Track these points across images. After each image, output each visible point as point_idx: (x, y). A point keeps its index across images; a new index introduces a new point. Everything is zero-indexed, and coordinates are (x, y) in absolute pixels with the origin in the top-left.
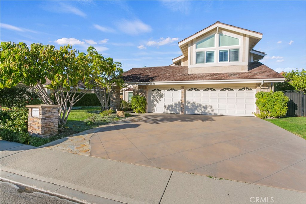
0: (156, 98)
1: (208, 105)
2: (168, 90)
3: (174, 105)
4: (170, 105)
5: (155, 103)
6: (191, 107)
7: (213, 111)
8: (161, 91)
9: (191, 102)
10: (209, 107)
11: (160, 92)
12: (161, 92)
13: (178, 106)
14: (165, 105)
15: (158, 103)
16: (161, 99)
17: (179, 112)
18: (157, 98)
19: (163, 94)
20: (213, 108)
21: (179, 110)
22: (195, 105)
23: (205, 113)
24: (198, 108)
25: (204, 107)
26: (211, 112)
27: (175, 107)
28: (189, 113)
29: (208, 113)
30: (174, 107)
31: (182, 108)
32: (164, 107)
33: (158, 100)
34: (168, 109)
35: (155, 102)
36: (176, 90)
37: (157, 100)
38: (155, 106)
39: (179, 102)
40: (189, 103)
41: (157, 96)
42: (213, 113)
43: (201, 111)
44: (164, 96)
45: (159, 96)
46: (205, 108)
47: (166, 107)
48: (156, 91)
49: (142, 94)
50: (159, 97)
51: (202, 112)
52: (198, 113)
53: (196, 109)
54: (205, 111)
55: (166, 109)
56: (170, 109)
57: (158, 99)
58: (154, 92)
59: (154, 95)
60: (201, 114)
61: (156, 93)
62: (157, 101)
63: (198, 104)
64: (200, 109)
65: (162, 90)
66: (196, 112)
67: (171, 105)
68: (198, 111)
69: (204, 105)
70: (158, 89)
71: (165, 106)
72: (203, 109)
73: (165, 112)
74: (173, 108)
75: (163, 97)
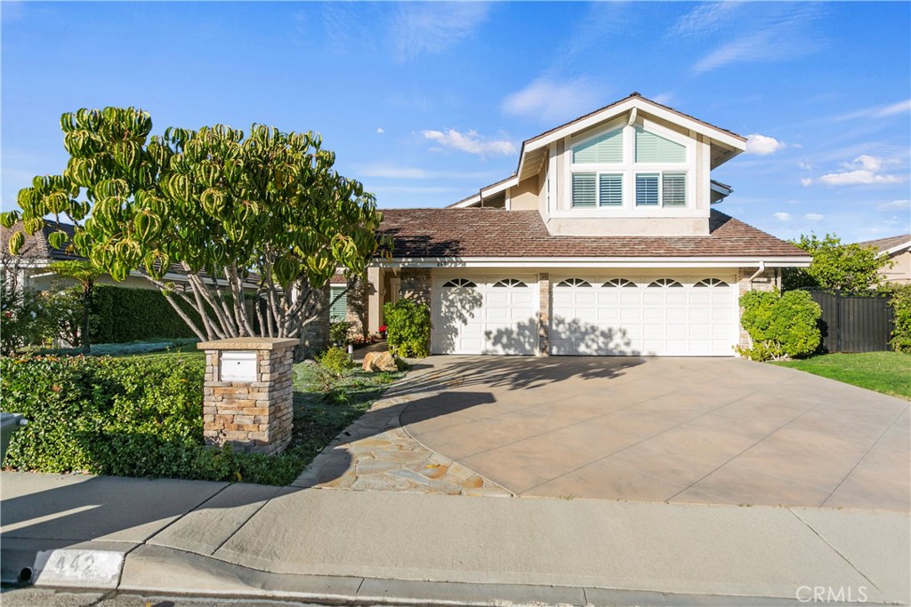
0: (460, 307)
1: (615, 328)
2: (498, 285)
3: (515, 328)
4: (503, 330)
5: (457, 324)
6: (568, 333)
7: (628, 344)
8: (475, 286)
9: (568, 320)
10: (619, 334)
11: (473, 291)
12: (475, 288)
13: (527, 333)
14: (488, 330)
15: (466, 324)
16: (476, 311)
17: (532, 350)
18: (463, 307)
19: (481, 297)
20: (628, 336)
21: (530, 344)
22: (579, 327)
23: (607, 350)
24: (587, 338)
25: (603, 334)
26: (624, 348)
27: (519, 334)
28: (561, 353)
29: (616, 352)
30: (515, 336)
31: (541, 336)
32: (484, 337)
33: (466, 315)
34: (497, 340)
35: (457, 320)
36: (522, 285)
37: (461, 314)
38: (457, 334)
39: (531, 321)
40: (561, 322)
41: (461, 301)
42: (628, 351)
43: (595, 346)
44: (483, 301)
45: (470, 302)
46: (608, 335)
47: (492, 336)
48: (459, 287)
49: (416, 296)
50: (467, 306)
51: (600, 348)
52: (588, 351)
53: (582, 340)
54: (606, 344)
55: (492, 341)
56: (505, 340)
57: (464, 312)
58: (453, 289)
59: (451, 298)
60: (595, 354)
61: (460, 294)
62: (461, 317)
63: (588, 327)
64: (593, 340)
65: (478, 285)
66: (582, 349)
67: (507, 329)
68: (588, 346)
69: (604, 328)
70: (463, 281)
71: (488, 334)
72: (601, 340)
73: (487, 351)
74: (514, 339)
75: (480, 305)
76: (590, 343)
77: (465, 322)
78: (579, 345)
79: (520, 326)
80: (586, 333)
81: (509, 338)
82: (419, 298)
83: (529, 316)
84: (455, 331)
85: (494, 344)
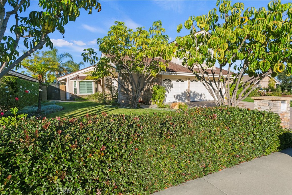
0: (167, 88)
1: (203, 93)
2: (177, 81)
3: (181, 94)
4: (178, 95)
5: (167, 93)
6: (193, 95)
7: (205, 98)
8: (171, 81)
9: (193, 92)
10: (203, 95)
11: (171, 83)
12: (171, 82)
13: (184, 95)
14: (175, 95)
15: (169, 93)
16: (171, 89)
17: (185, 100)
18: (168, 88)
19: (173, 85)
20: (205, 95)
21: (184, 99)
22: (195, 93)
23: (201, 99)
24: (197, 96)
25: (200, 95)
26: (204, 99)
27: (182, 96)
28: (192, 101)
29: (202, 100)
30: (181, 96)
31: (188, 96)
32: (173, 97)
33: (169, 90)
34: (177, 98)
35: (167, 92)
36: (183, 81)
37: (168, 90)
38: (166, 96)
39: (185, 92)
40: (191, 92)
41: (168, 86)
42: (205, 99)
43: (198, 99)
44: (173, 86)
45: (170, 86)
46: (201, 95)
47: (175, 97)
48: (167, 81)
49: (158, 84)
50: (169, 88)
51: (199, 99)
52: (197, 100)
53: (196, 97)
54: (201, 98)
55: (175, 98)
56: (178, 98)
57: (168, 89)
58: (166, 82)
59: (165, 85)
60: (198, 101)
61: (167, 84)
62: (168, 91)
63: (197, 93)
64: (198, 97)
65: (172, 81)
66: (196, 99)
67: (179, 95)
68: (197, 99)
69: (200, 93)
70: (168, 80)
71: (174, 96)
72: (200, 97)
73: (174, 101)
74: (181, 97)
75: (173, 87)
76: (197, 98)
77: (169, 92)
78: (195, 99)
79: (182, 94)
80: (197, 95)
81: (180, 97)
82: (159, 85)
83: (184, 91)
84: (166, 95)
85: (176, 99)
